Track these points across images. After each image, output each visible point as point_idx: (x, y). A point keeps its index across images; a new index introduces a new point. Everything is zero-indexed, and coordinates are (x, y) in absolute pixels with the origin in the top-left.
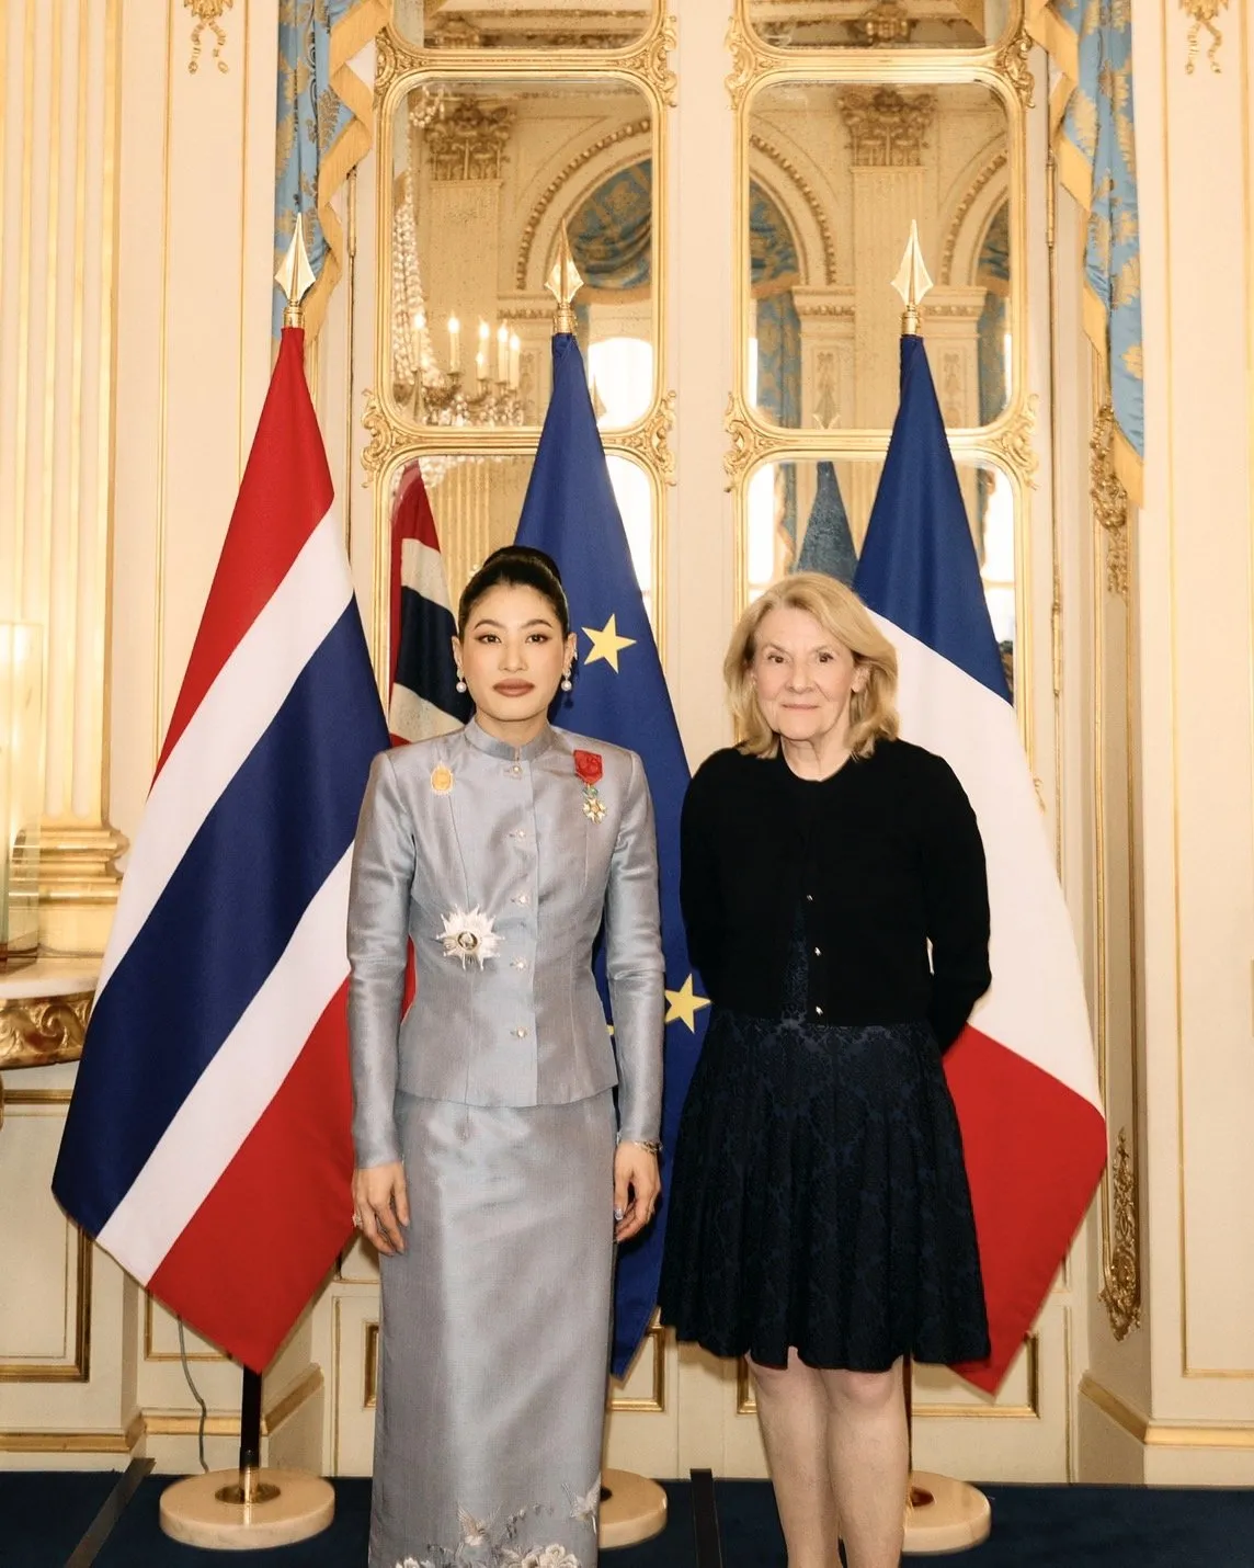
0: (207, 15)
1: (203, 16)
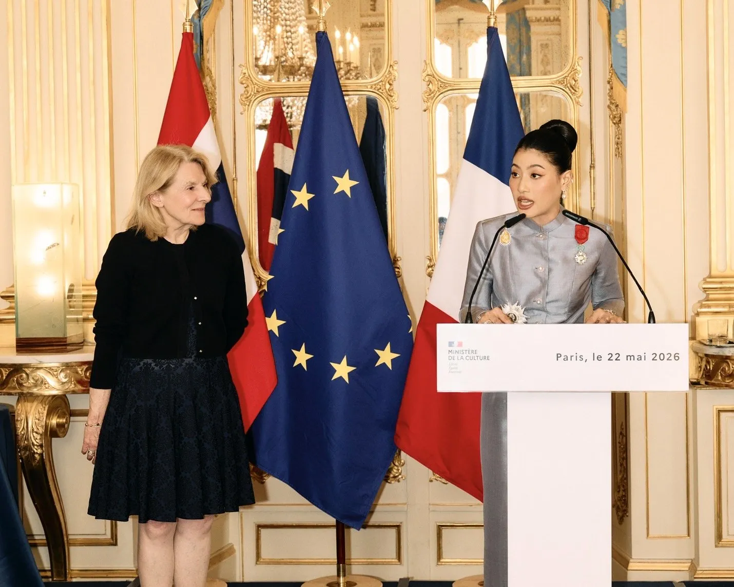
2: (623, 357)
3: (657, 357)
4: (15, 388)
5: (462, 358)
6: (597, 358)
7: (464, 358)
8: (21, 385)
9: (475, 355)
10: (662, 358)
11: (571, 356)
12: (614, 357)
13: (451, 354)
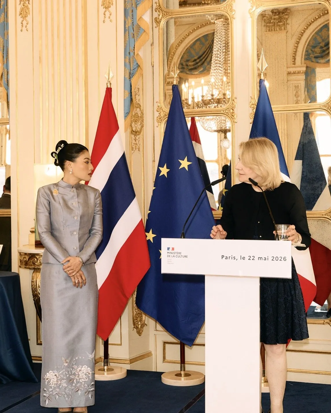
0: (107, 8)
1: (106, 8)
2: (256, 258)
3: (274, 259)
4: (31, 266)
5: (174, 256)
6: (243, 258)
7: (175, 256)
8: (34, 264)
9: (181, 255)
10: (277, 259)
11: (229, 257)
12: (252, 258)
13: (168, 254)
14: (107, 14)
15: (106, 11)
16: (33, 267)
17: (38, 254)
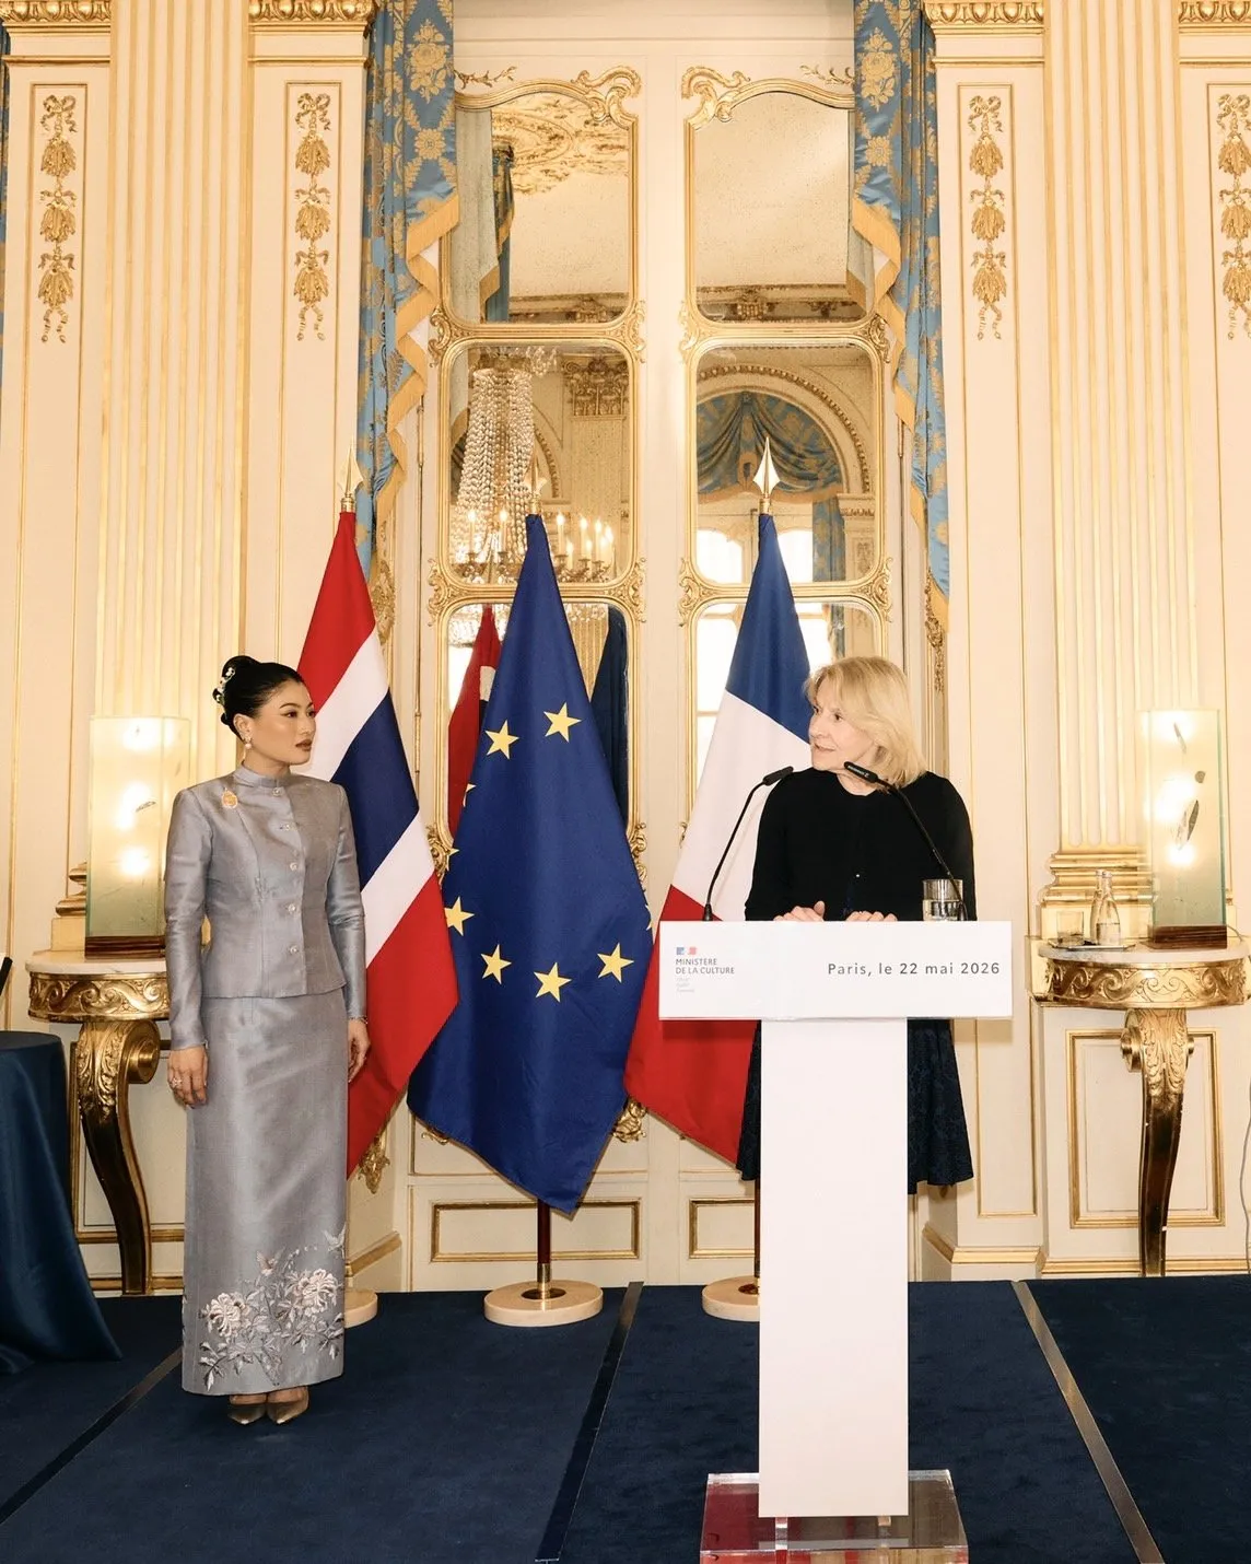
0: (310, 300)
1: (307, 301)
2: (921, 970)
3: (969, 969)
4: (78, 1010)
5: (695, 970)
6: (885, 970)
7: (698, 970)
8: (87, 1005)
9: (714, 966)
10: (975, 970)
11: (849, 968)
12: (909, 969)
13: (679, 965)
14: (311, 316)
15: (305, 309)
16: (86, 1014)
17: (99, 978)
